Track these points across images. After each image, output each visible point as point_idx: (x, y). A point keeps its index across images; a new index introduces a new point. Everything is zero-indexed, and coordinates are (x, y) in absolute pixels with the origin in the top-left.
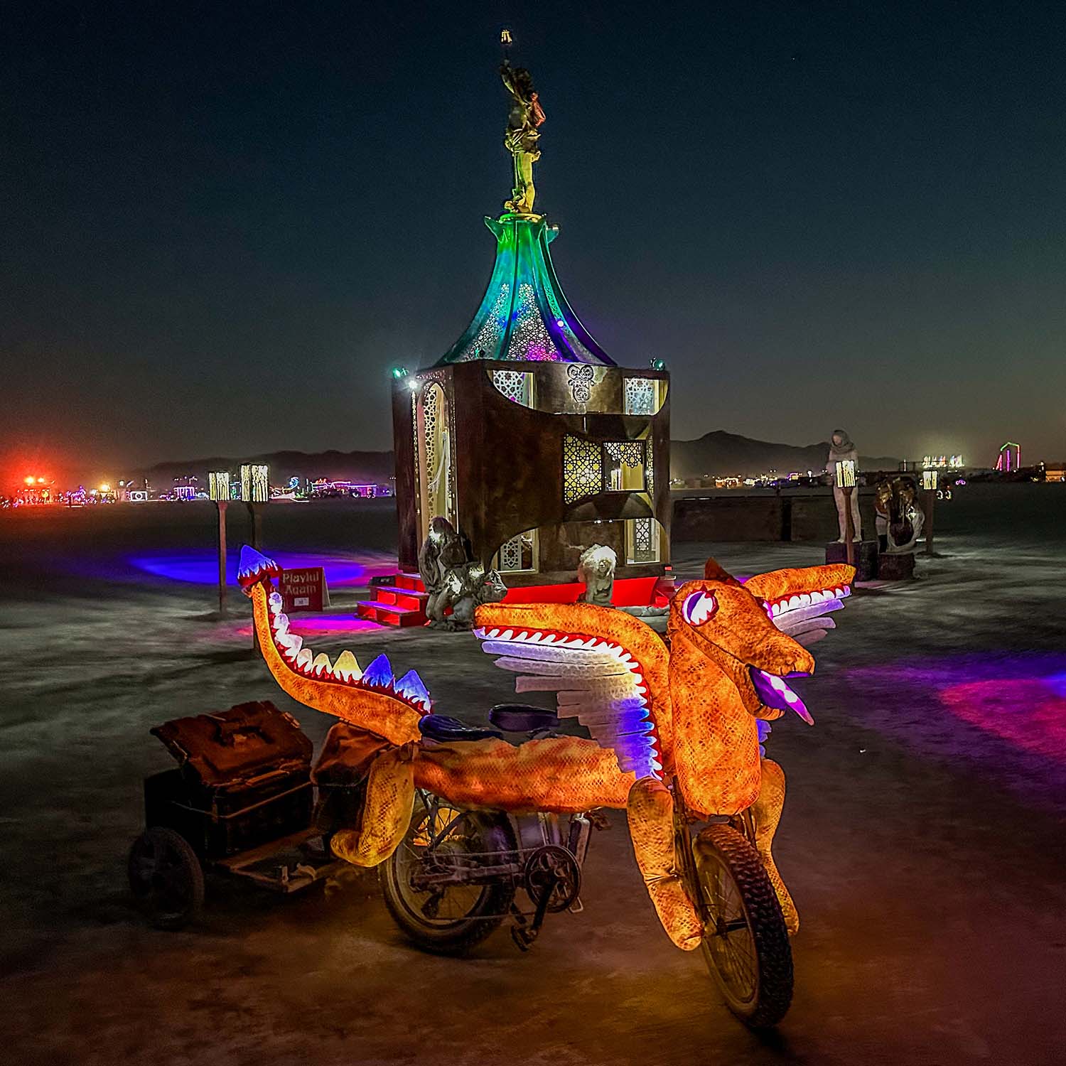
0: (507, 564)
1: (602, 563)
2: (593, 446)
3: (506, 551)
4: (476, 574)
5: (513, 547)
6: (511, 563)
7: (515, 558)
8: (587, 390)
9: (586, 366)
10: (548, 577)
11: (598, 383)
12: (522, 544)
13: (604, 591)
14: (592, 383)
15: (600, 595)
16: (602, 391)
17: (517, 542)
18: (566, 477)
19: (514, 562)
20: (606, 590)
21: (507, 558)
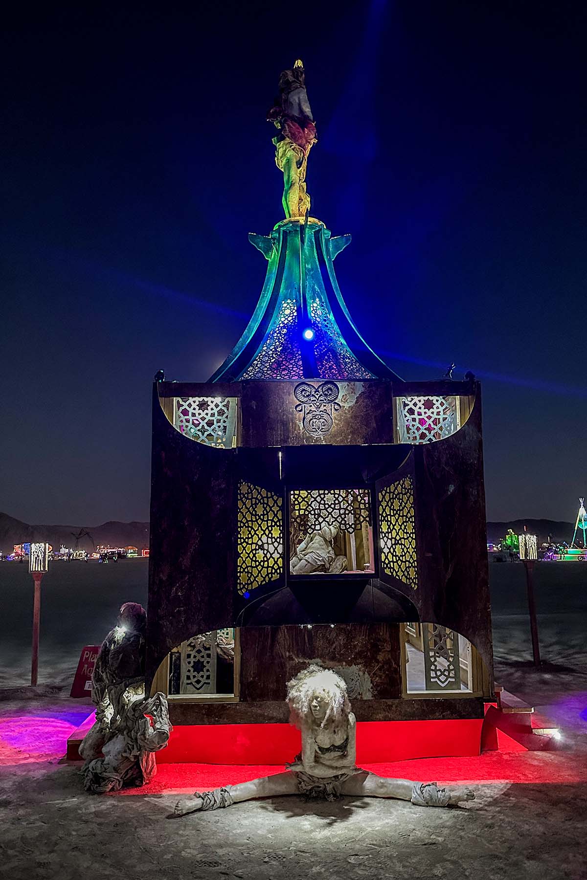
0: (191, 683)
1: (314, 703)
2: (272, 497)
3: (189, 663)
4: (134, 696)
5: (203, 657)
6: (198, 682)
7: (206, 674)
8: (325, 416)
9: (326, 383)
10: (254, 710)
11: (347, 406)
12: (219, 650)
13: (333, 748)
14: (336, 407)
15: (327, 756)
16: (355, 417)
17: (209, 649)
18: (240, 549)
19: (203, 680)
20: (339, 747)
21: (192, 674)
